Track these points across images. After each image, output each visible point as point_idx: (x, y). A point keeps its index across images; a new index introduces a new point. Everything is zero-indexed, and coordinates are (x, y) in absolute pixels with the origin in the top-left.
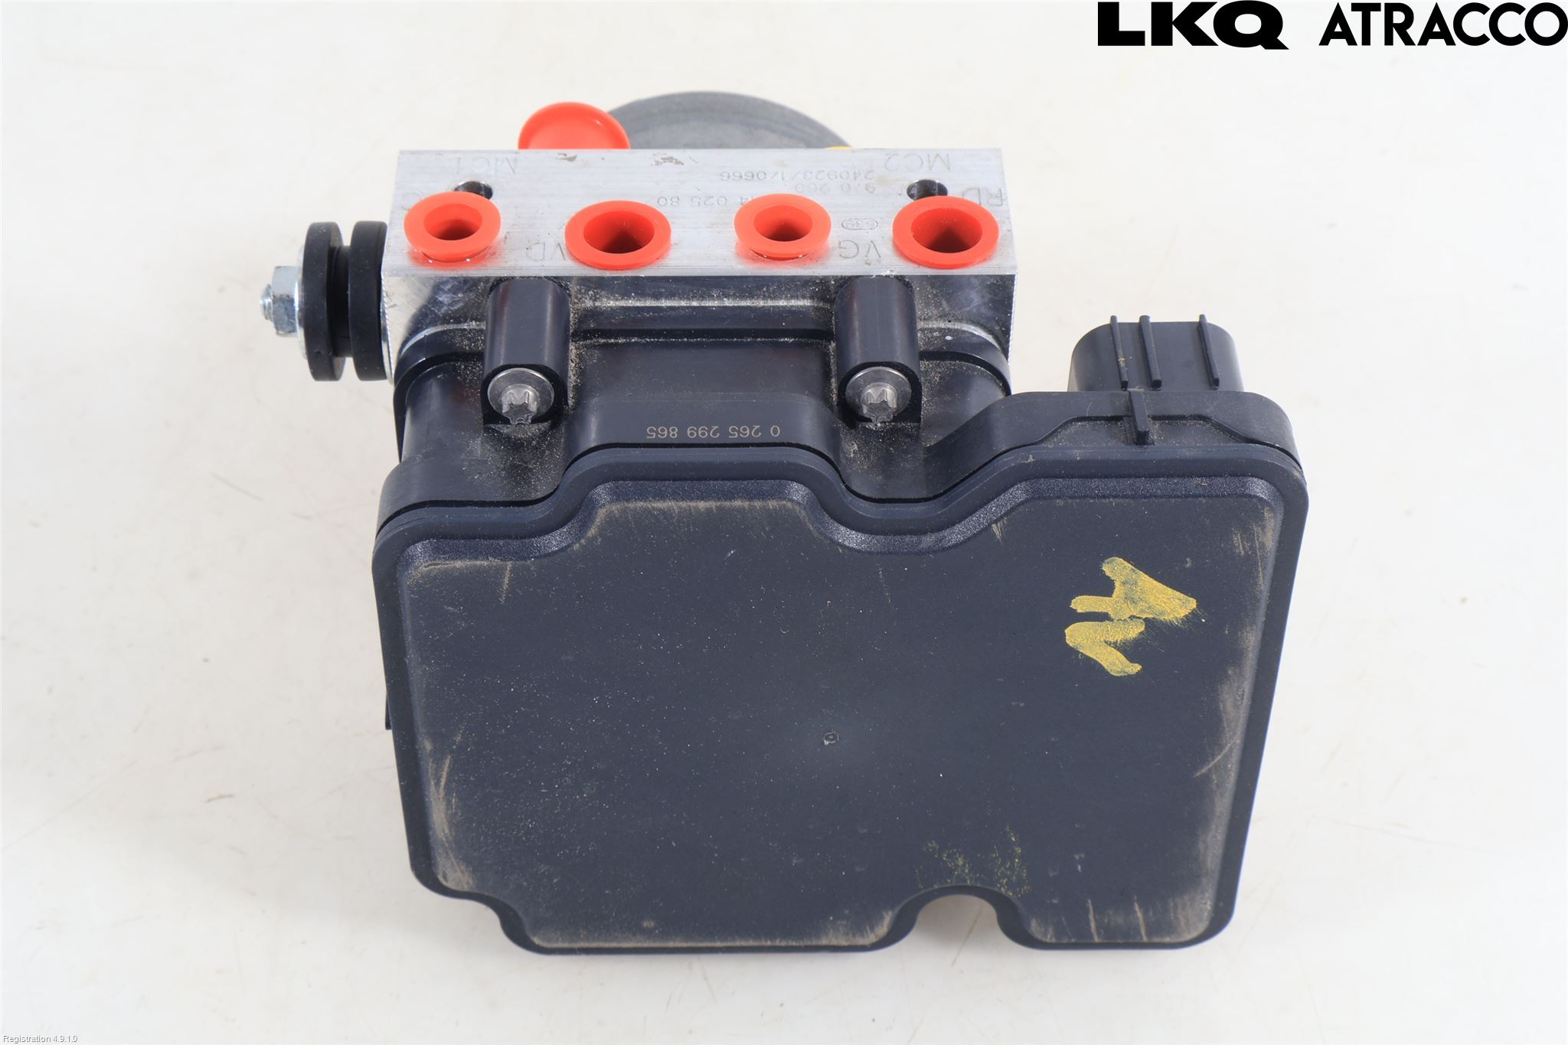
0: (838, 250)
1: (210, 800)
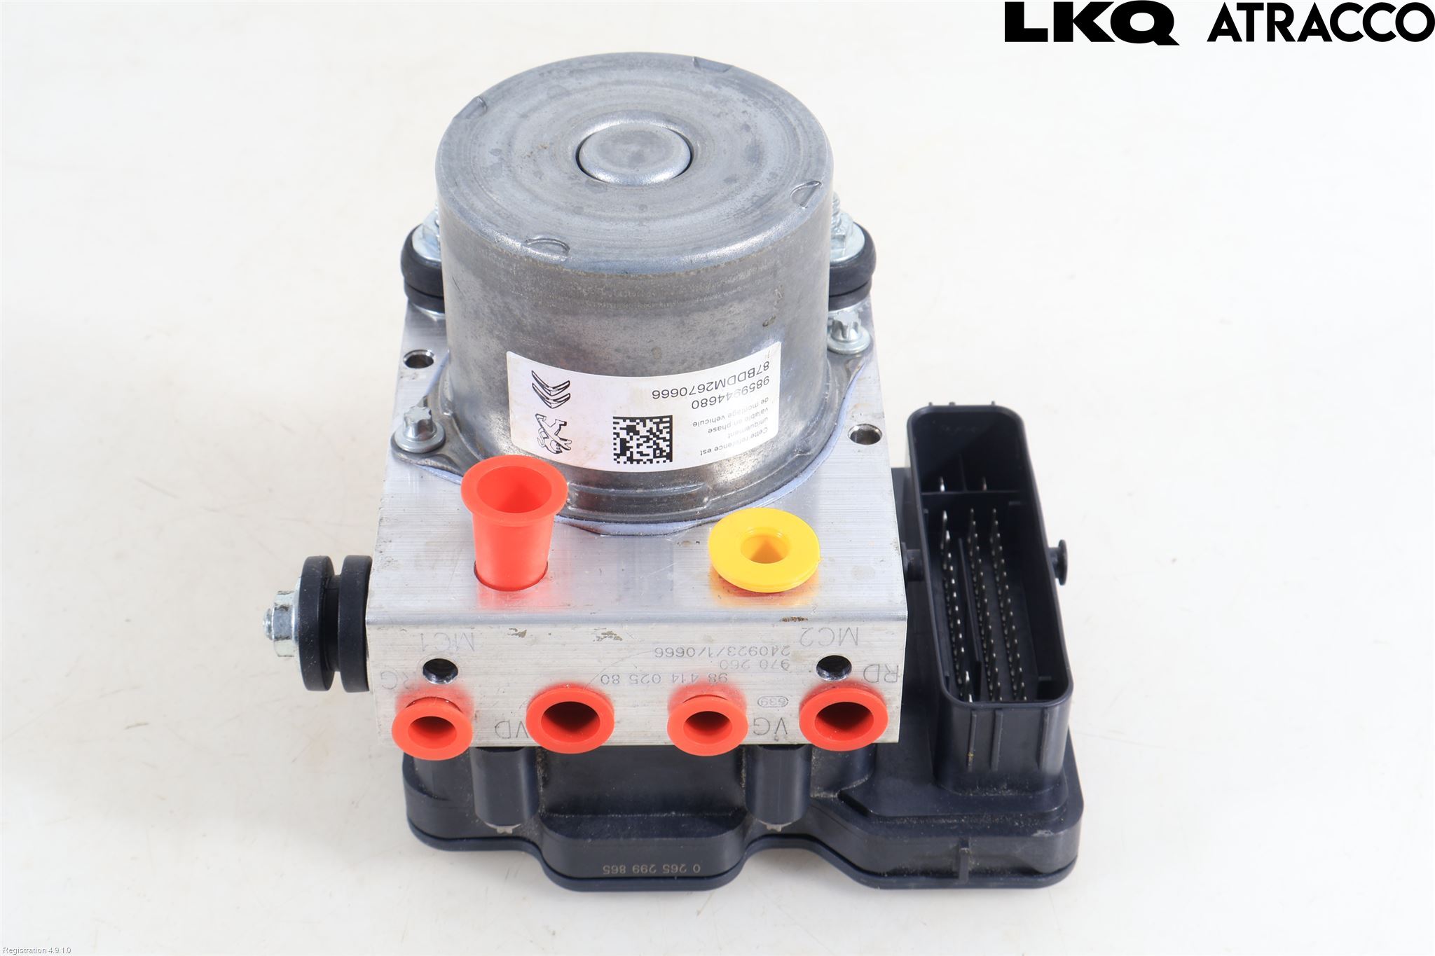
0: (753, 727)
1: (128, 727)
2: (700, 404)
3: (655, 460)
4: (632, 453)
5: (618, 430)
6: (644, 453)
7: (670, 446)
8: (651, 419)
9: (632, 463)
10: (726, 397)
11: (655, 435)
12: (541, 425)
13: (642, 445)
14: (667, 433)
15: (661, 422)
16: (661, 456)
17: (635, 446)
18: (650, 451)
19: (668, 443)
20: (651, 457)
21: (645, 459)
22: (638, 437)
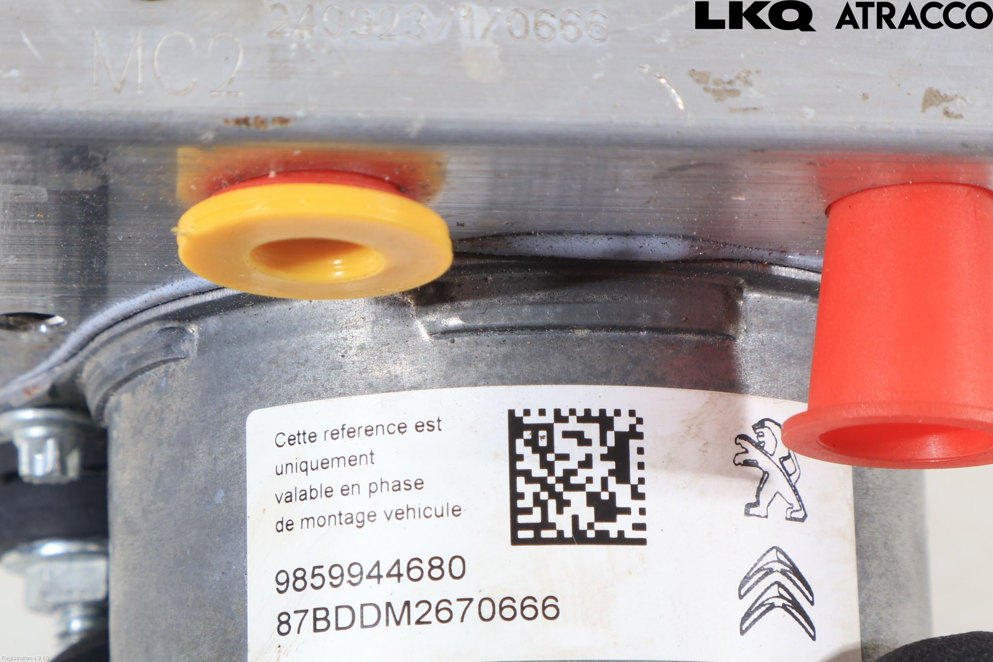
2: (445, 567)
3: (549, 418)
4: (603, 442)
5: (635, 505)
6: (574, 441)
7: (515, 457)
8: (560, 539)
9: (603, 412)
10: (384, 572)
11: (554, 494)
12: (795, 491)
13: (582, 465)
14: (522, 496)
15: (536, 528)
16: (535, 428)
17: (596, 459)
18: (562, 445)
19: (520, 466)
20: (559, 429)
21: (573, 425)
22: (590, 488)
